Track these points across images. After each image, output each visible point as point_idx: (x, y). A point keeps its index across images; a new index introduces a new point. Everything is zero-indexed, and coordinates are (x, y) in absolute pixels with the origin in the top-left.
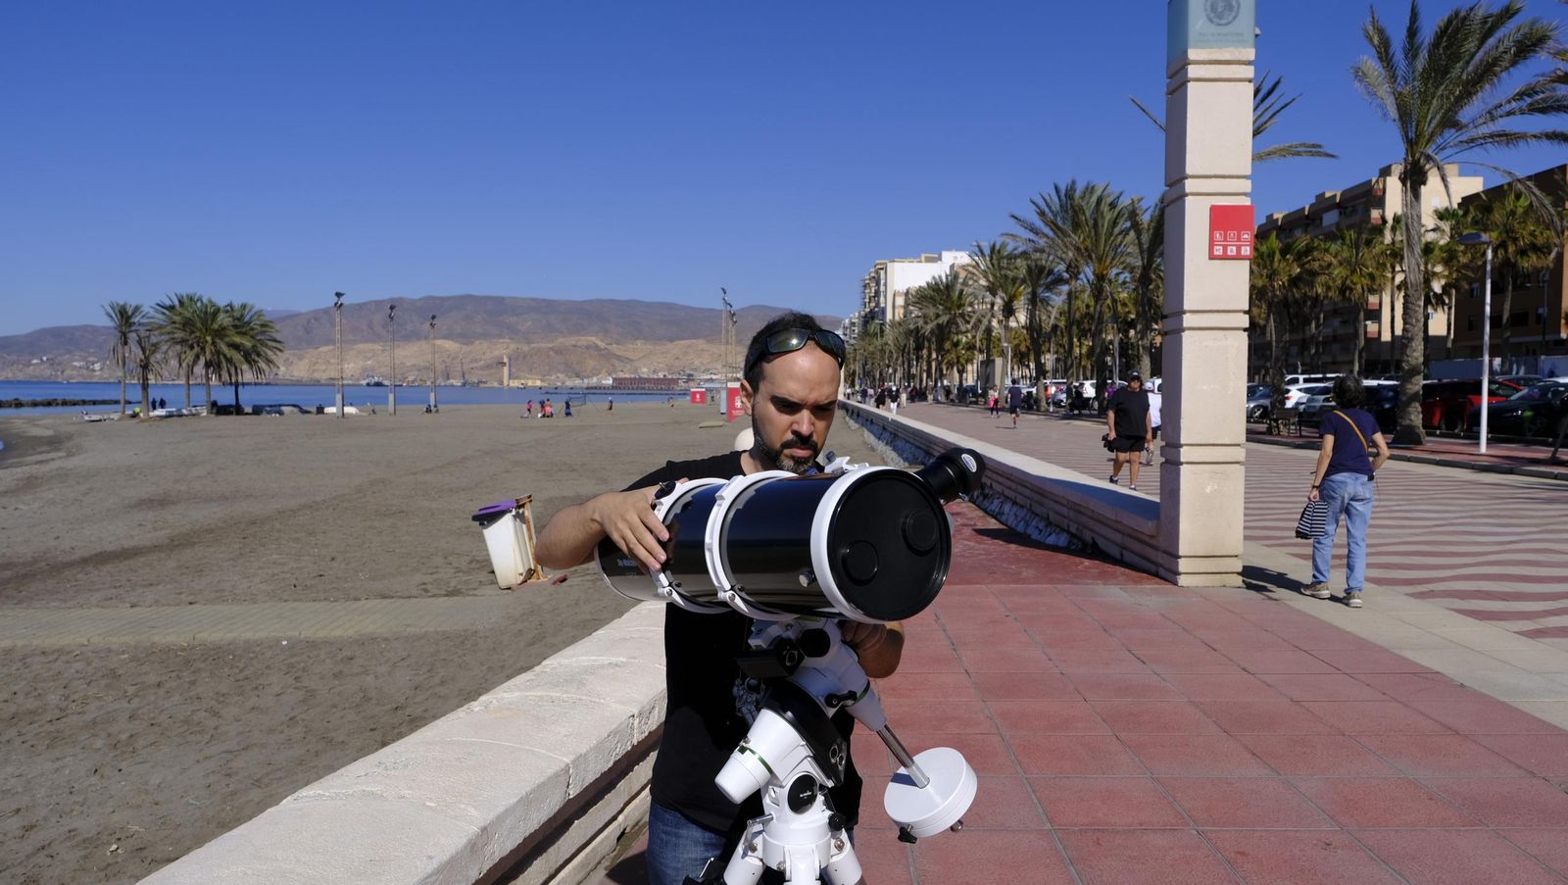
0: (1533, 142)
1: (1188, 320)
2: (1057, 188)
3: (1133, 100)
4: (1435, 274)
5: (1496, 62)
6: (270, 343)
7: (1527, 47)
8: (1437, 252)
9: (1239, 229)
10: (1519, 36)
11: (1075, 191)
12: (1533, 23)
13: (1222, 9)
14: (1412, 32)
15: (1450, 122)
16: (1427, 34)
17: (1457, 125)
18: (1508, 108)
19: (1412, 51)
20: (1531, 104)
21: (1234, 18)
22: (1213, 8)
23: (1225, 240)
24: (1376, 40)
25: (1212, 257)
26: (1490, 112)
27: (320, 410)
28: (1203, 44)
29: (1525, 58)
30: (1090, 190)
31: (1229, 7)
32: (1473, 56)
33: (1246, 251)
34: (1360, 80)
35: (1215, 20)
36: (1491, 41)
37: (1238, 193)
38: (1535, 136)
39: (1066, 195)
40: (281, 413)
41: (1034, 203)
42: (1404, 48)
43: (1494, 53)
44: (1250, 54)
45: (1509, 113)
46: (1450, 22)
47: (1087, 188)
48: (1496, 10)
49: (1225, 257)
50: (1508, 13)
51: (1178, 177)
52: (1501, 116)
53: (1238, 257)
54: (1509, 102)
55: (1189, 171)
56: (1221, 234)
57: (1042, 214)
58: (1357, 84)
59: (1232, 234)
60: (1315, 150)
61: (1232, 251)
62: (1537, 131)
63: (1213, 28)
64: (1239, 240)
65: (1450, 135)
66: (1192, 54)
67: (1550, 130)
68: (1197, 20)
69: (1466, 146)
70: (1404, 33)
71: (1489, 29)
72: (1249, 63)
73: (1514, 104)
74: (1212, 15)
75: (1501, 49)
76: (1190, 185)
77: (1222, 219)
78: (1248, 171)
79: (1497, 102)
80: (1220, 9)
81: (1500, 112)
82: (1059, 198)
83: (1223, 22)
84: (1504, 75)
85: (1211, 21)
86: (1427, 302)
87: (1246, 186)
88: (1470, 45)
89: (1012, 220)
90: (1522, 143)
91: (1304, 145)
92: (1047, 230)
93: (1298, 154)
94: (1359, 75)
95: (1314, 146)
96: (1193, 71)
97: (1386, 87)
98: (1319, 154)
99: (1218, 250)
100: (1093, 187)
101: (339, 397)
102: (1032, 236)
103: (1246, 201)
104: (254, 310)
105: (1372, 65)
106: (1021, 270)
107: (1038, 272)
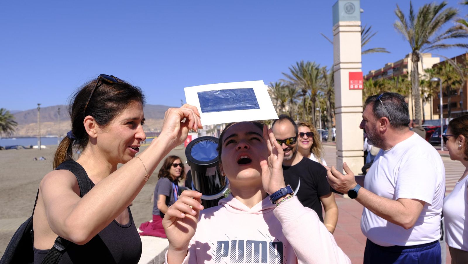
0: (453, 47)
1: (343, 110)
2: (297, 64)
3: (322, 34)
4: (425, 91)
5: (439, 22)
6: (12, 123)
7: (448, 17)
8: (425, 83)
9: (358, 79)
10: (446, 13)
11: (303, 64)
12: (450, 9)
13: (350, 9)
14: (411, 13)
15: (425, 42)
16: (416, 13)
17: (428, 42)
18: (444, 36)
19: (412, 17)
20: (451, 35)
21: (354, 11)
22: (347, 8)
23: (354, 83)
24: (400, 15)
25: (350, 89)
26: (439, 38)
27: (31, 147)
28: (344, 20)
29: (448, 20)
30: (309, 64)
31: (352, 8)
32: (432, 19)
33: (361, 87)
34: (396, 28)
35: (348, 12)
36: (438, 15)
37: (358, 68)
38: (454, 45)
39: (301, 66)
40: (16, 149)
41: (290, 69)
42: (410, 17)
43: (439, 19)
44: (359, 23)
45: (445, 38)
46: (423, 9)
47: (308, 63)
48: (438, 4)
49: (354, 89)
50: (442, 6)
51: (338, 63)
52: (442, 39)
53: (358, 89)
54: (444, 34)
55: (341, 61)
56: (352, 82)
57: (293, 72)
58: (395, 30)
59: (356, 81)
60: (383, 50)
61: (356, 87)
62: (454, 44)
63: (347, 15)
64: (358, 83)
65: (425, 45)
66: (341, 23)
67: (458, 43)
68: (342, 13)
69: (431, 49)
70: (409, 12)
71: (436, 11)
72: (359, 26)
73: (446, 35)
74: (346, 11)
75: (441, 17)
76: (342, 66)
77: (353, 76)
78: (360, 61)
79: (440, 34)
80: (349, 9)
81: (441, 37)
82: (299, 67)
83: (350, 13)
84: (442, 26)
85: (346, 12)
86: (423, 101)
87: (360, 65)
88: (431, 16)
89: (283, 75)
90: (449, 48)
91: (379, 48)
92: (295, 78)
93: (377, 51)
94: (396, 26)
95: (383, 49)
96: (341, 29)
97: (404, 30)
98: (385, 51)
99: (352, 87)
100: (310, 63)
101: (39, 142)
102: (289, 80)
103: (360, 71)
104: (6, 111)
105: (399, 23)
106: (287, 92)
107: (292, 92)
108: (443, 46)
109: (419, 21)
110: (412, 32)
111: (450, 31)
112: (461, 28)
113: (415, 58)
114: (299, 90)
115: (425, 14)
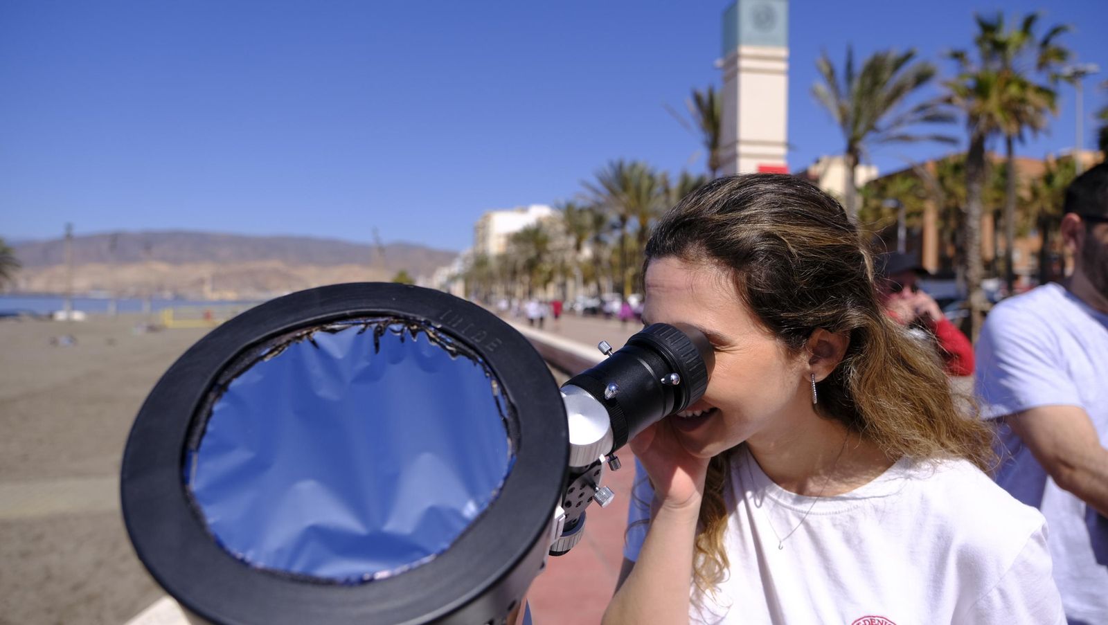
0: (924, 141)
7: (922, 78)
10: (916, 71)
11: (624, 165)
12: (924, 63)
13: (764, 18)
14: (849, 66)
15: (871, 128)
16: (859, 67)
17: (876, 130)
18: (909, 118)
19: (849, 76)
20: (924, 116)
24: (825, 69)
26: (898, 120)
27: (51, 316)
28: (751, 42)
29: (921, 85)
30: (634, 166)
32: (889, 81)
36: (899, 73)
37: (777, 156)
42: (845, 76)
43: (902, 81)
44: (785, 53)
45: (912, 122)
46: (873, 61)
47: (632, 164)
50: (908, 57)
51: (733, 142)
52: (904, 123)
54: (909, 114)
55: (742, 137)
57: (602, 180)
62: (926, 135)
63: (757, 32)
65: (871, 136)
66: (744, 50)
67: (936, 134)
71: (899, 63)
72: (784, 60)
73: (913, 117)
75: (906, 78)
76: (742, 149)
78: (783, 140)
81: (905, 120)
82: (613, 169)
87: (782, 151)
88: (885, 75)
90: (916, 142)
92: (606, 192)
94: (815, 93)
96: (744, 63)
97: (832, 104)
100: (636, 164)
101: (67, 304)
102: (595, 196)
103: (782, 162)
105: (822, 87)
106: (588, 219)
107: (599, 221)
108: (905, 138)
109: (862, 83)
110: (849, 105)
111: (922, 108)
112: (949, 101)
113: (851, 160)
114: (612, 216)
115: (875, 70)
